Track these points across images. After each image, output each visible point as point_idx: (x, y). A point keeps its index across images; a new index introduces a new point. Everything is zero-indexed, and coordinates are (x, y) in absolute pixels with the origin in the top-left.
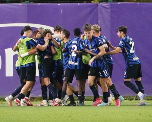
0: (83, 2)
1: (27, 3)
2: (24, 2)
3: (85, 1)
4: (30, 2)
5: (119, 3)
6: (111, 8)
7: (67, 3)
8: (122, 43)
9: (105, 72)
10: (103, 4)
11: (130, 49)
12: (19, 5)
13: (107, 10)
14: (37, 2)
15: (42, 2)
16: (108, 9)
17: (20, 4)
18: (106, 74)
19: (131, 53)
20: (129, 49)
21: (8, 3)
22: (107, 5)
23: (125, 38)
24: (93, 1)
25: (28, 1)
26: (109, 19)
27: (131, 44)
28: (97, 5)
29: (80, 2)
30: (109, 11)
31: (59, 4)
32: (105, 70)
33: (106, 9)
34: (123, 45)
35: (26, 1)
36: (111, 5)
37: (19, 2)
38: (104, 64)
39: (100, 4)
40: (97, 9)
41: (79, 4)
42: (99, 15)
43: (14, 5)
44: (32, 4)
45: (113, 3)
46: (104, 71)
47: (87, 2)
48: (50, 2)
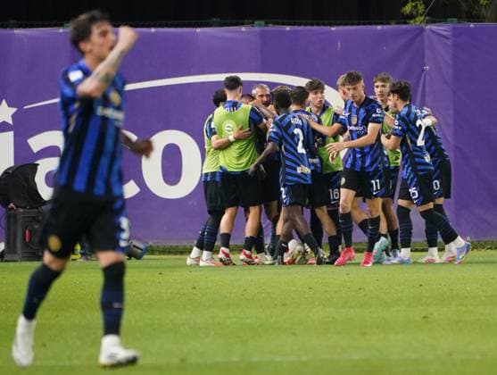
0: (389, 24)
1: (260, 25)
2: (253, 23)
3: (393, 22)
4: (266, 23)
5: (472, 25)
6: (455, 35)
7: (352, 24)
8: (399, 125)
9: (376, 183)
10: (434, 27)
11: (417, 137)
12: (242, 32)
13: (445, 41)
14: (283, 24)
15: (295, 24)
16: (447, 38)
17: (243, 29)
18: (377, 190)
19: (419, 147)
20: (413, 139)
21: (216, 26)
22: (446, 31)
23: (406, 109)
24: (412, 22)
25: (263, 23)
26: (450, 62)
27: (420, 125)
28: (422, 30)
29: (382, 24)
30: (449, 42)
31: (333, 29)
32: (378, 181)
33: (442, 39)
34: (402, 130)
35: (256, 22)
36: (454, 29)
37: (242, 24)
38: (377, 167)
39: (428, 27)
40: (423, 40)
41: (379, 27)
42: (427, 53)
43: (230, 32)
44: (271, 28)
45: (459, 26)
46: (373, 182)
47: (398, 23)
48: (312, 25)
